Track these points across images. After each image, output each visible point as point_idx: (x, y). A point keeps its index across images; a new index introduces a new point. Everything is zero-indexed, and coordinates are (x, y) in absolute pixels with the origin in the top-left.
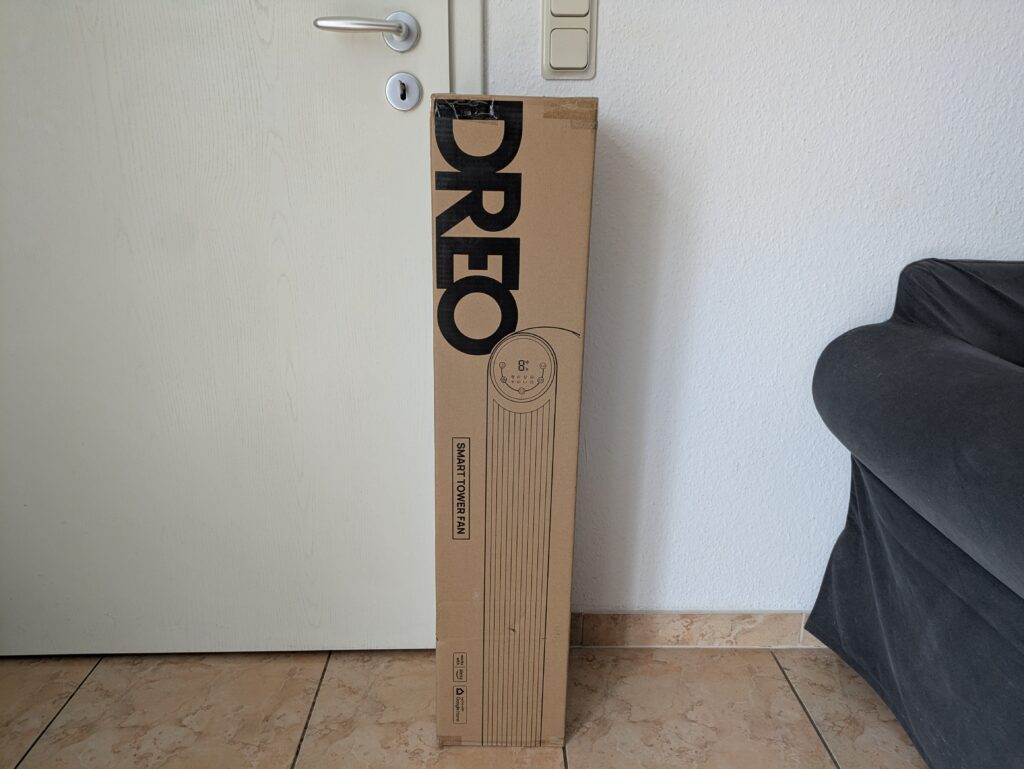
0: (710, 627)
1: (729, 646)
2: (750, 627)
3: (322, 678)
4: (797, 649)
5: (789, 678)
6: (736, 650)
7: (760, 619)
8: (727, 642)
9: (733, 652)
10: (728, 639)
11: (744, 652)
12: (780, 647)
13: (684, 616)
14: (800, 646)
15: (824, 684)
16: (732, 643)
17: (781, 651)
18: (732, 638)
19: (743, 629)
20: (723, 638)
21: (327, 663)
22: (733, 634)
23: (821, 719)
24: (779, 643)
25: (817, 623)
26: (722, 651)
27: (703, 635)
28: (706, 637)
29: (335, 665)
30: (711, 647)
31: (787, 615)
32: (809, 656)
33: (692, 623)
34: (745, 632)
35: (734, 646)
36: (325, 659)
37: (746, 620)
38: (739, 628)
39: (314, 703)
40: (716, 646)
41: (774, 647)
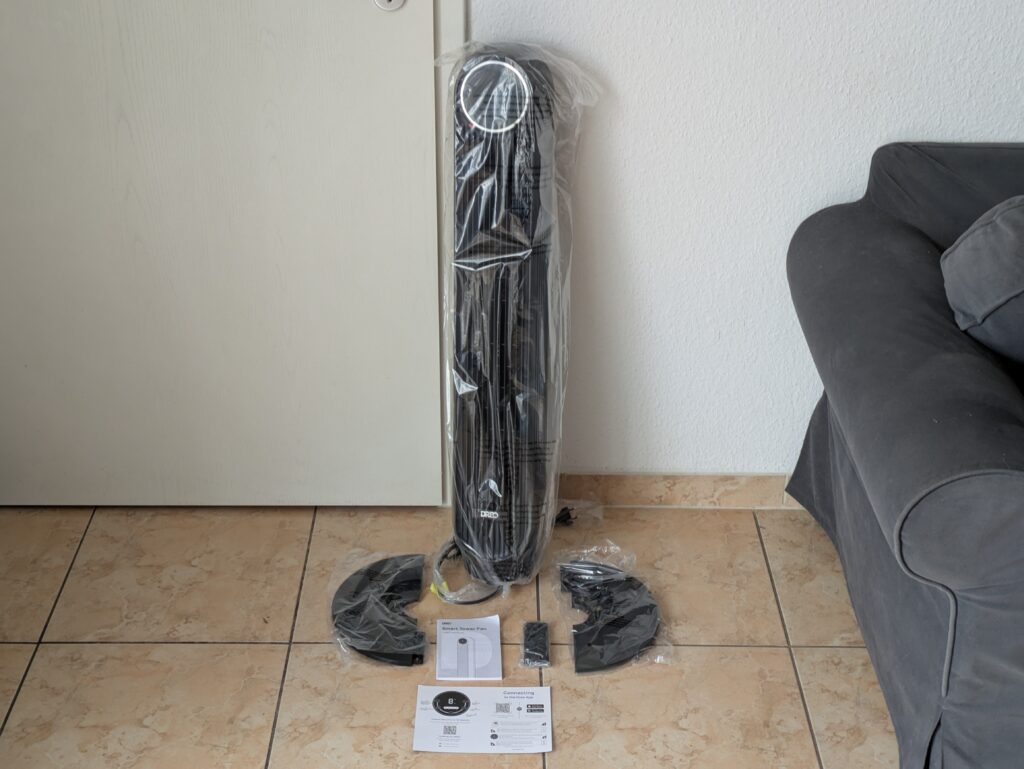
0: (692, 488)
1: (712, 507)
2: (733, 488)
3: (312, 529)
4: (780, 511)
5: (763, 535)
6: (718, 510)
7: (743, 482)
8: (711, 502)
9: (714, 512)
10: (711, 500)
11: (724, 513)
12: (763, 508)
13: (666, 477)
14: (783, 507)
15: (794, 541)
16: (715, 504)
17: (763, 511)
18: (715, 499)
19: (726, 490)
20: (706, 498)
21: (314, 516)
22: (717, 495)
23: (780, 568)
24: (762, 504)
25: (797, 485)
26: (704, 512)
27: (686, 496)
28: (689, 498)
29: (321, 519)
30: (694, 507)
31: (770, 477)
32: (789, 516)
33: (675, 484)
34: (727, 493)
35: (718, 507)
36: (312, 513)
37: (729, 482)
38: (722, 489)
39: (308, 551)
40: (699, 506)
41: (757, 508)
